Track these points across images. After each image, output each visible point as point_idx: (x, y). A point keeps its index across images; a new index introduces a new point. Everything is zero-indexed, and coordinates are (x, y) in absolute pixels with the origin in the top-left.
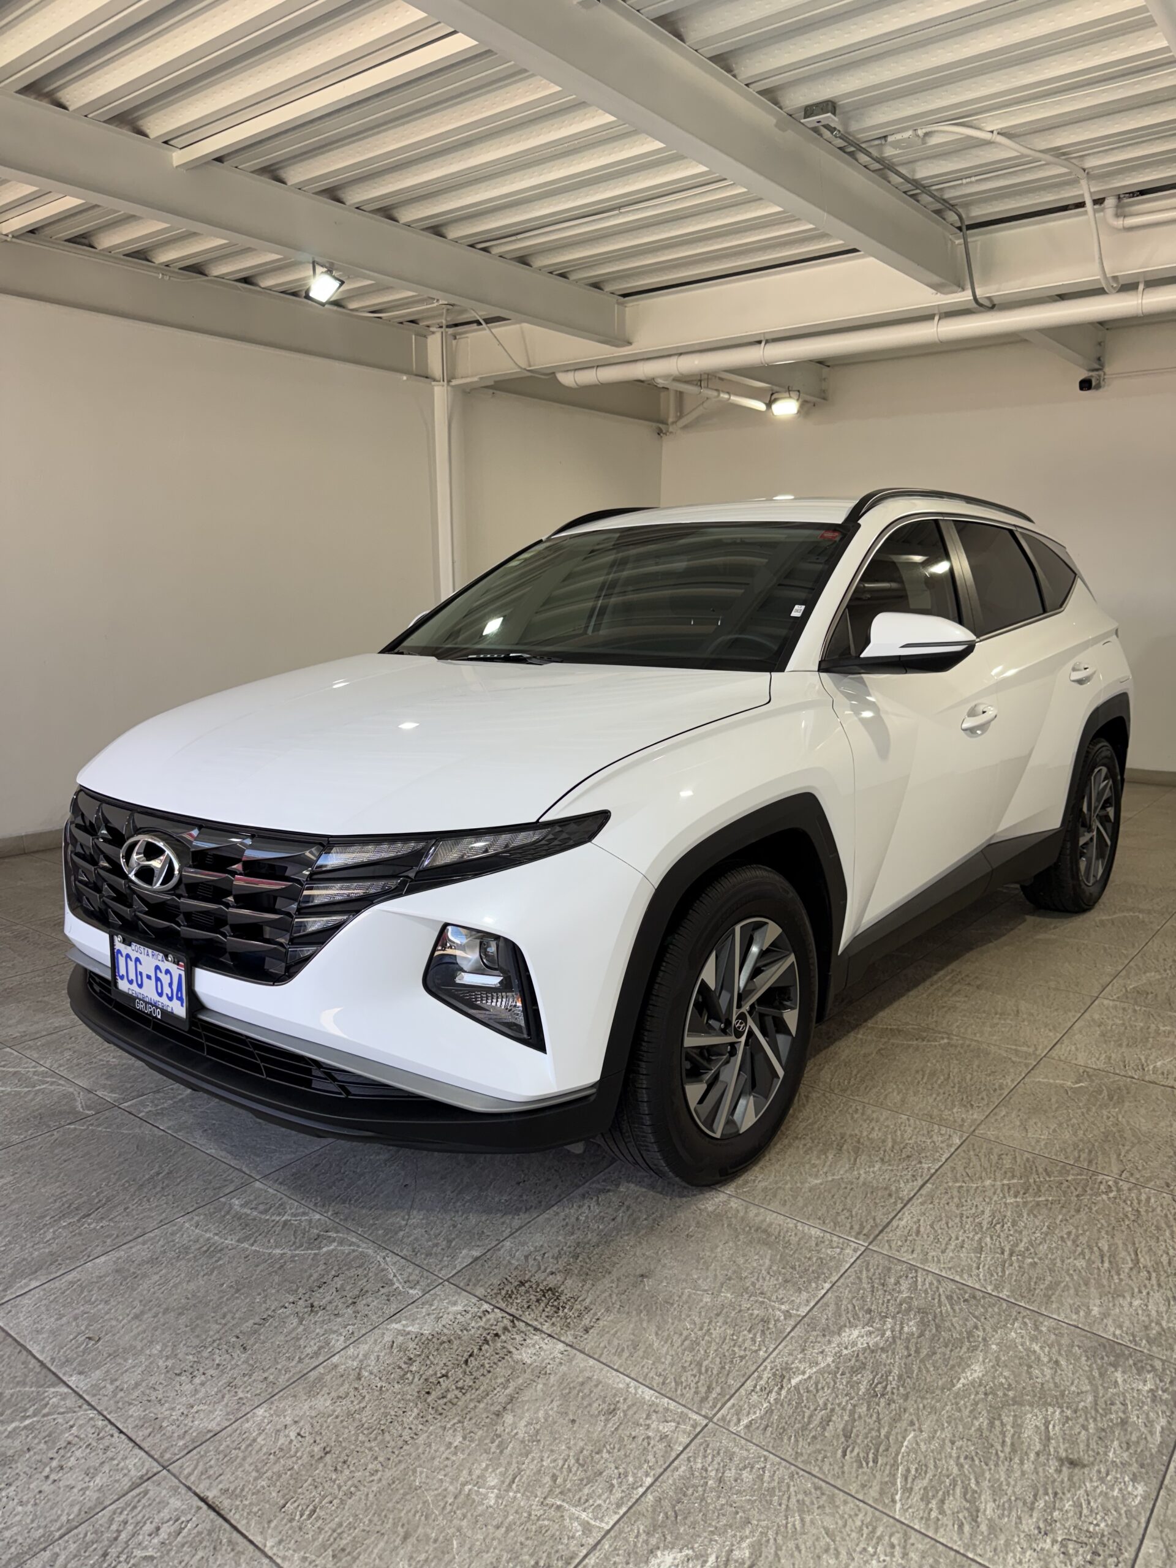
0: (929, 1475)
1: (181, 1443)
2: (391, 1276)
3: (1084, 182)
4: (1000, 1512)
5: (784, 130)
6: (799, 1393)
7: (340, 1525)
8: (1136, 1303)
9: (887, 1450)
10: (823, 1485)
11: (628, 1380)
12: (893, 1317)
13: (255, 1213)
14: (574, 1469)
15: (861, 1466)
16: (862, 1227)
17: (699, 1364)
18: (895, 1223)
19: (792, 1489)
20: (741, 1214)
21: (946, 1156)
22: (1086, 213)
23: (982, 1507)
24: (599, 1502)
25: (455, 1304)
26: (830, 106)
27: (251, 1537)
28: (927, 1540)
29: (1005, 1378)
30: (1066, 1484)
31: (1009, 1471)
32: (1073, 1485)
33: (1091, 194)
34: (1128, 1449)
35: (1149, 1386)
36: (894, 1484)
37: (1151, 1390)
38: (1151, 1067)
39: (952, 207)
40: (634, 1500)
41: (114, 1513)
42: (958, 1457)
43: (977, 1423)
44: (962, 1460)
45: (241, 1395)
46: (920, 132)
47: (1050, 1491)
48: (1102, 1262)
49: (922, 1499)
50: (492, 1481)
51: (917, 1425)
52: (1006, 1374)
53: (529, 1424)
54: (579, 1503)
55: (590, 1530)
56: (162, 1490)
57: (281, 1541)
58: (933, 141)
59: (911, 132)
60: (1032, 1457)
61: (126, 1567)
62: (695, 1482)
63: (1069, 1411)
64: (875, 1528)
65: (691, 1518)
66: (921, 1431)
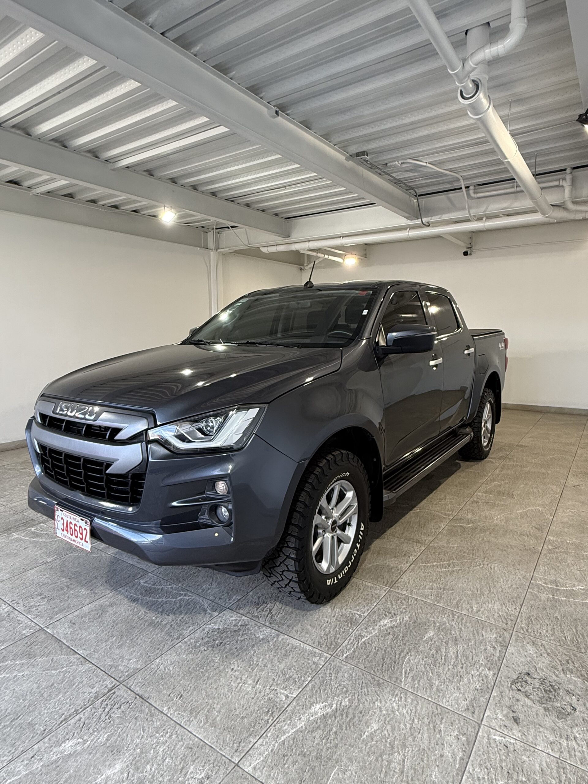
1: (127, 674)
2: (206, 607)
3: (462, 181)
4: (441, 683)
5: (349, 161)
6: (365, 644)
7: (192, 700)
8: (490, 606)
9: (398, 663)
10: (375, 677)
11: (300, 642)
12: (400, 615)
13: (150, 585)
14: (281, 676)
15: (389, 670)
16: (388, 582)
17: (327, 635)
18: (400, 580)
19: (363, 679)
21: (419, 554)
22: (462, 191)
23: (434, 682)
24: (291, 687)
25: (231, 617)
26: (365, 153)
27: (157, 707)
28: (414, 695)
29: (442, 635)
30: (465, 673)
31: (443, 670)
32: (467, 673)
33: (464, 185)
34: (487, 658)
35: (495, 636)
36: (401, 675)
37: (495, 637)
39: (413, 189)
40: (304, 686)
41: (103, 701)
42: (425, 664)
43: (432, 652)
44: (426, 666)
45: (149, 655)
46: (400, 162)
47: (459, 675)
49: (412, 680)
50: (250, 682)
52: (442, 633)
53: (263, 660)
54: (284, 688)
55: (288, 698)
56: (121, 691)
57: (169, 708)
58: (405, 166)
59: (396, 162)
60: (452, 664)
61: (109, 721)
62: (327, 678)
63: (465, 646)
64: (395, 692)
65: (326, 691)
66: (411, 655)
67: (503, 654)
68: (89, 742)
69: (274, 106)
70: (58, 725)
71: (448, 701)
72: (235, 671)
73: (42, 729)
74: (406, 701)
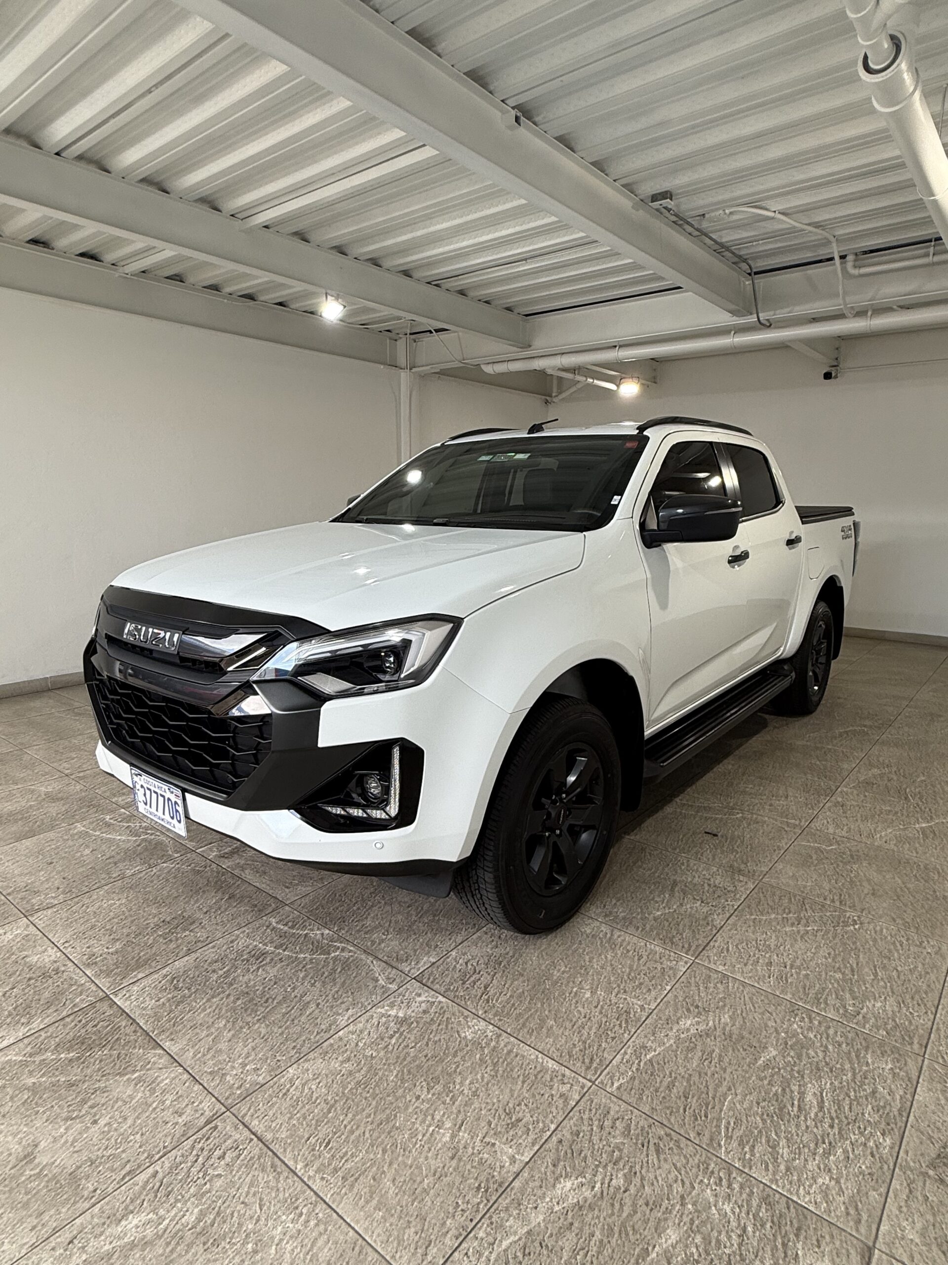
0: (743, 1127)
1: (238, 1092)
2: (377, 975)
3: (834, 245)
4: (793, 1155)
5: (638, 210)
6: (652, 1065)
7: (347, 1152)
8: (879, 1004)
9: (713, 1108)
10: (672, 1133)
11: (537, 1053)
12: (714, 1012)
13: (286, 928)
14: (503, 1117)
15: (696, 1119)
16: (690, 946)
17: (584, 1042)
18: (712, 944)
19: (650, 1135)
20: (609, 935)
21: (744, 896)
22: (834, 264)
23: (781, 1151)
24: (520, 1141)
25: (419, 995)
26: (667, 195)
27: (286, 1162)
28: (744, 1175)
29: (792, 1057)
30: (837, 1137)
31: (797, 1128)
32: (842, 1137)
33: (839, 252)
34: (878, 1111)
35: (890, 1066)
36: (720, 1133)
37: (892, 1069)
38: (878, 836)
39: (745, 261)
40: (543, 1140)
41: (195, 1142)
42: (763, 1114)
43: (774, 1090)
44: (765, 1117)
45: (279, 1058)
46: (727, 211)
47: (827, 1141)
48: (853, 975)
49: (739, 1145)
50: (448, 1125)
51: (733, 1091)
52: (792, 1054)
53: (471, 1083)
54: (507, 1142)
55: (515, 1162)
56: (227, 1125)
57: (307, 1165)
58: (735, 217)
59: (721, 212)
60: (812, 1115)
61: (203, 1182)
62: (585, 1128)
63: (836, 1083)
64: (708, 1165)
65: (583, 1155)
66: (736, 1095)
67: (909, 1103)
68: (167, 1221)
69: (513, 108)
70: (118, 1183)
71: (809, 1193)
72: (423, 1101)
73: (91, 1188)
74: (729, 1186)
